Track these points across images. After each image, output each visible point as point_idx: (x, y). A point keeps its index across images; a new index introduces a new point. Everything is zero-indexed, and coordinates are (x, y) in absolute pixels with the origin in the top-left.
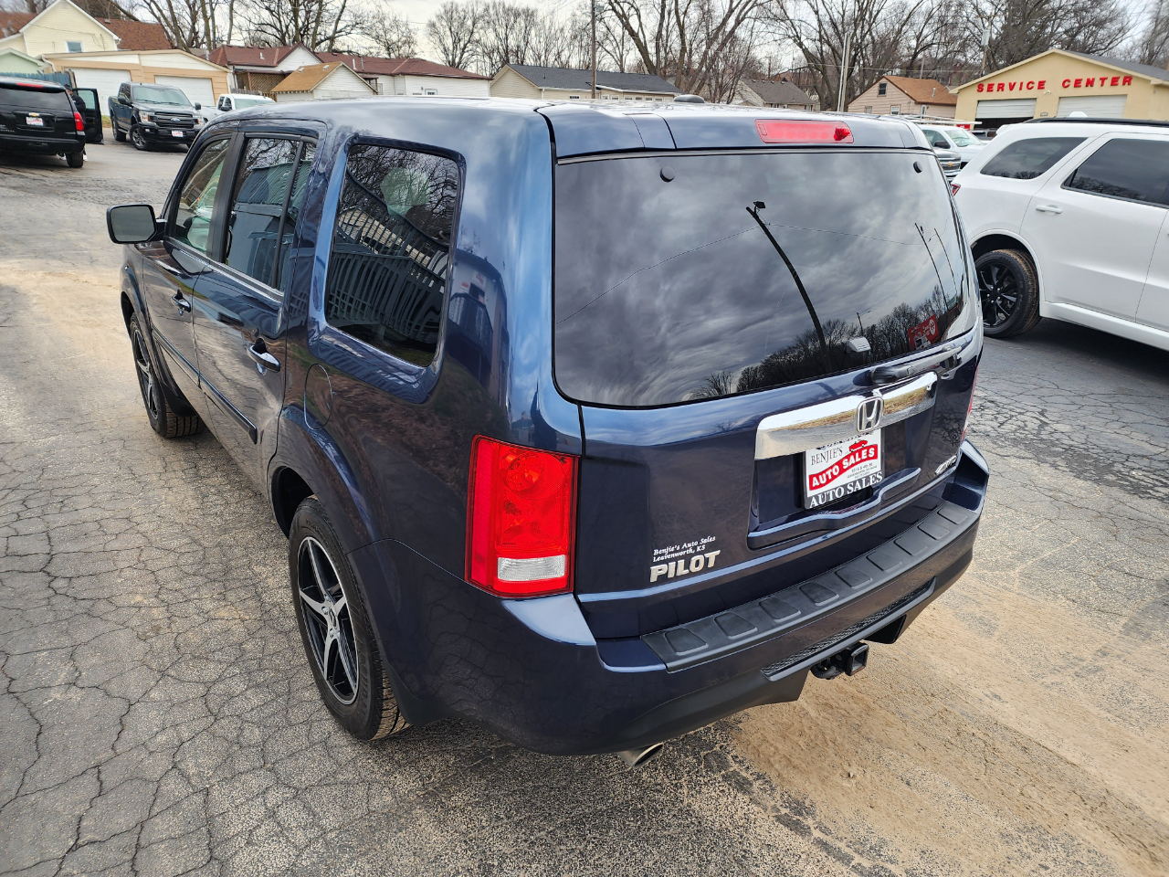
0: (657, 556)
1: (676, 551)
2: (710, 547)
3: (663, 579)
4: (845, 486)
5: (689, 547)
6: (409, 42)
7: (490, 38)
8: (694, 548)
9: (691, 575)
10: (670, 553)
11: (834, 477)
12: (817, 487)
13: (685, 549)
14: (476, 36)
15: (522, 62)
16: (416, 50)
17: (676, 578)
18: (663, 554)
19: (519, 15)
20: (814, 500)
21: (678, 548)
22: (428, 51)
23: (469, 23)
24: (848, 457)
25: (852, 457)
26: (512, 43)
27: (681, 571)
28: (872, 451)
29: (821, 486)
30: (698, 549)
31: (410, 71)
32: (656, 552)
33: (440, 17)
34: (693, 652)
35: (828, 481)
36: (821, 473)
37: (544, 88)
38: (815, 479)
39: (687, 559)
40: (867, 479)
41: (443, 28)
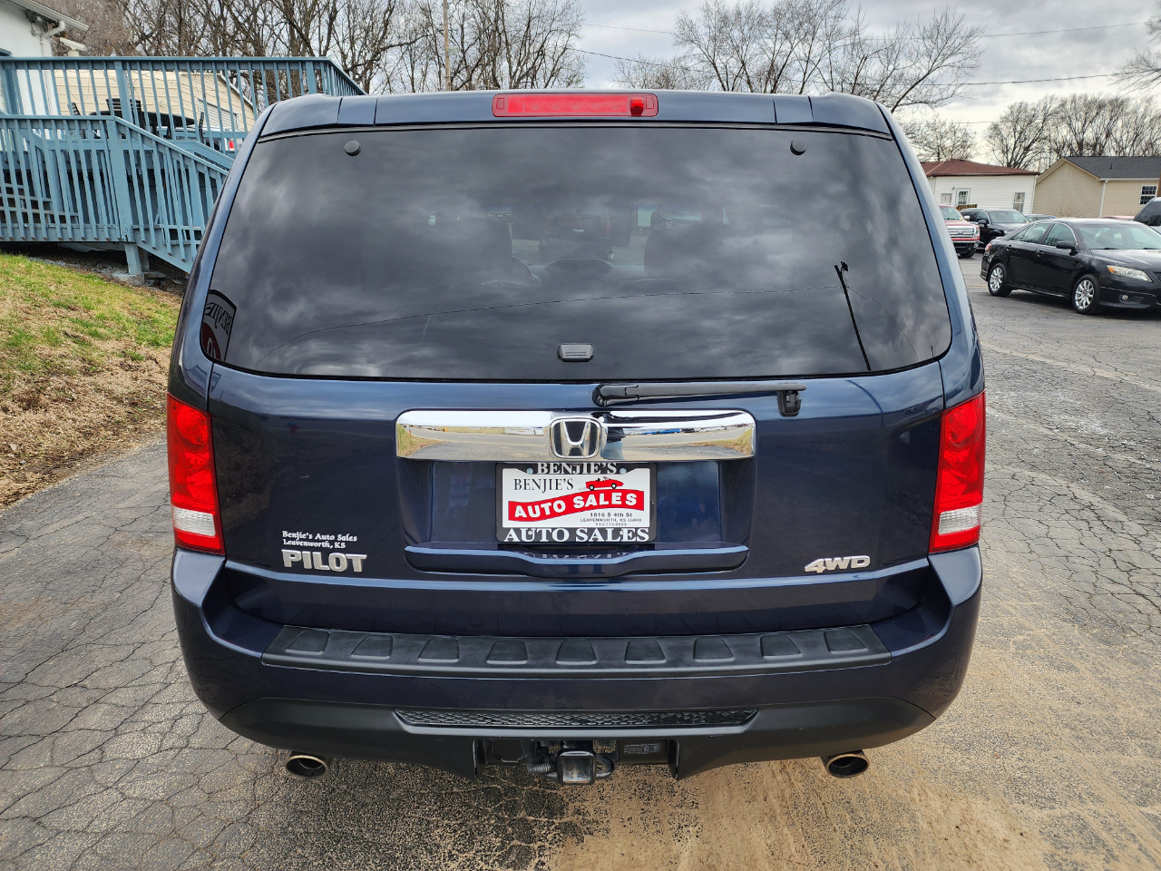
0: (288, 539)
1: (307, 539)
2: (350, 548)
3: (298, 567)
4: (572, 531)
5: (325, 540)
6: (964, 145)
7: (1063, 133)
8: (332, 542)
9: (331, 573)
10: (301, 540)
11: (554, 514)
12: (521, 519)
13: (318, 541)
14: (1046, 133)
15: (1100, 154)
16: (973, 153)
17: (313, 571)
18: (294, 539)
19: (1104, 106)
20: (512, 532)
21: (311, 537)
22: (984, 153)
23: (1039, 121)
24: (585, 496)
25: (592, 497)
26: (1089, 136)
27: (319, 566)
28: (631, 499)
29: (529, 519)
30: (337, 545)
31: (943, 172)
32: (285, 534)
33: (1005, 120)
34: (306, 655)
35: (543, 516)
36: (533, 504)
37: (1107, 180)
38: (519, 508)
39: (326, 553)
40: (617, 531)
41: (1006, 129)
